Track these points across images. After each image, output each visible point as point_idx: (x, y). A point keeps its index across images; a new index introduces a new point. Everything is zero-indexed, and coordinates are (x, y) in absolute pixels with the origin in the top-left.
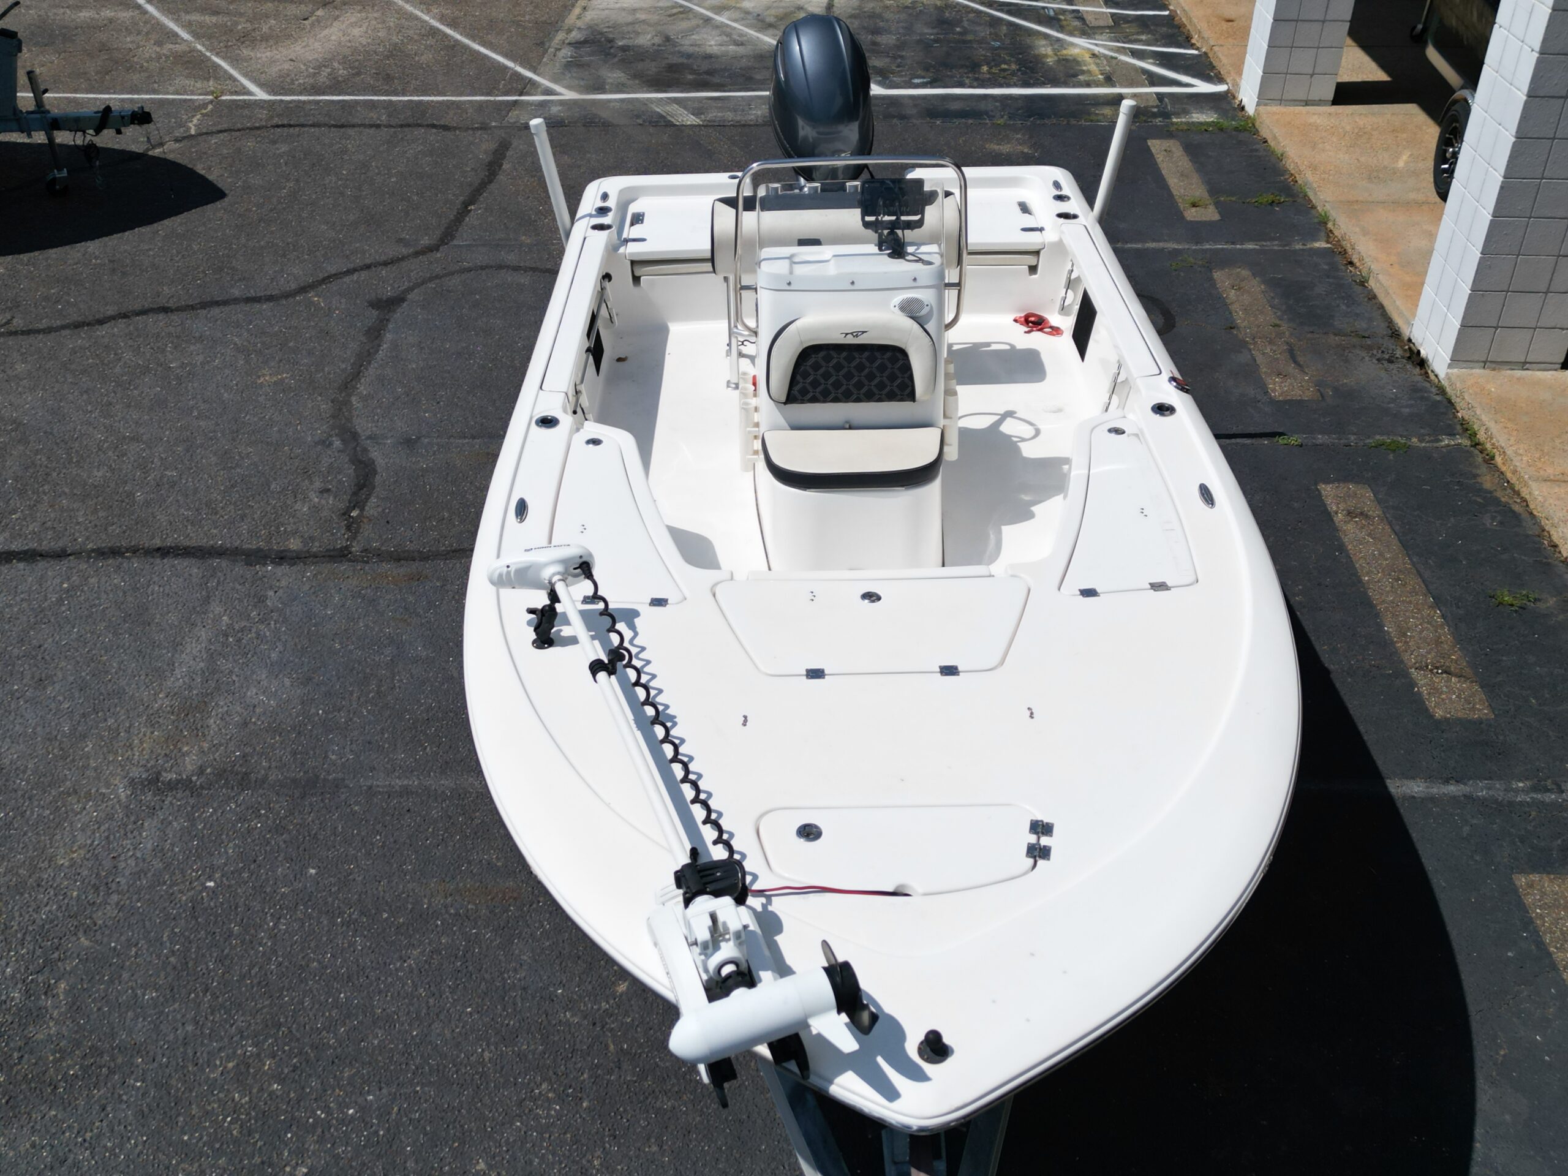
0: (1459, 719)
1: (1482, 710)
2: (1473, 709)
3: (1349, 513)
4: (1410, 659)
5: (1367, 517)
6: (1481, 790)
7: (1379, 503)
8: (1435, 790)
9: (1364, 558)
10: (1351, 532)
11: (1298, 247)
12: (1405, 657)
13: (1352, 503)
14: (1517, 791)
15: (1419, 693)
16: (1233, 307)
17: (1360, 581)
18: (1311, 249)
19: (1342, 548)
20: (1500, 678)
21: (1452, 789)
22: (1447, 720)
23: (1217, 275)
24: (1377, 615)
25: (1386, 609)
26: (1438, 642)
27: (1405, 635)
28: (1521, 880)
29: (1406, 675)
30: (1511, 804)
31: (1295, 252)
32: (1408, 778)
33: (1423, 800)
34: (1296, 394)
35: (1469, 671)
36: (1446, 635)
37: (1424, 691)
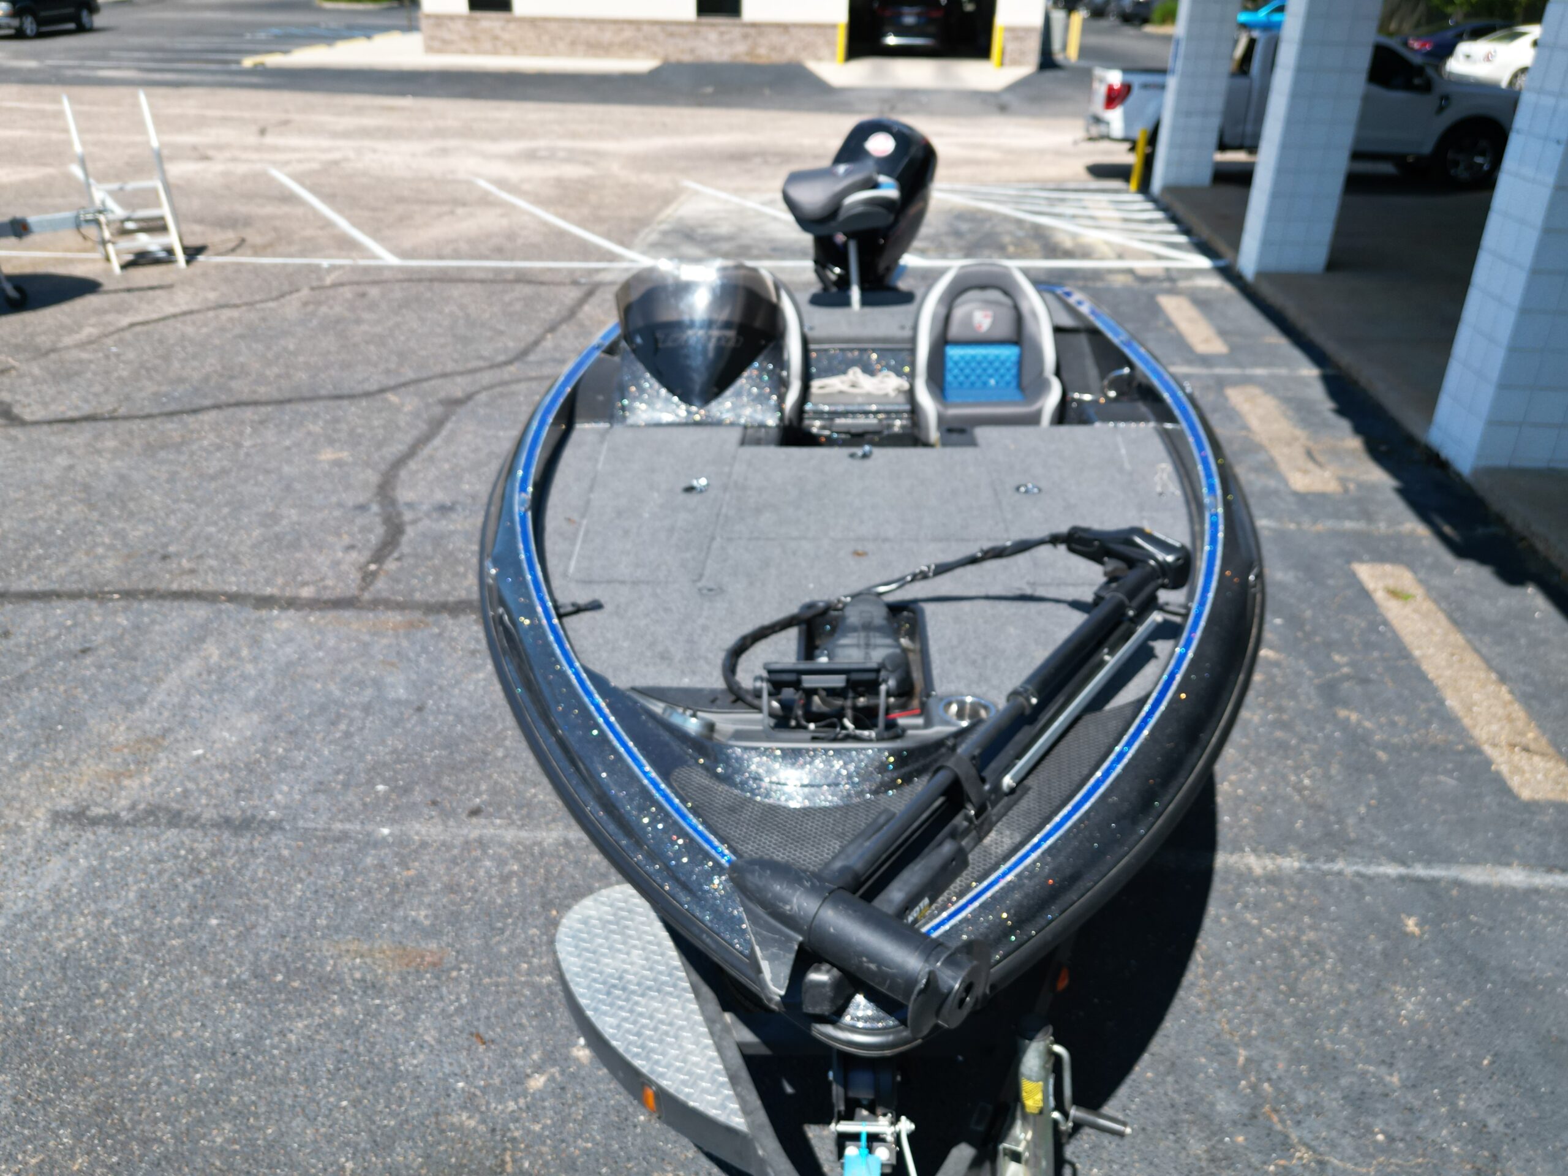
0: (1551, 802)
3: (1389, 592)
4: (1481, 735)
5: (1410, 596)
7: (1419, 582)
8: (1538, 880)
9: (1413, 634)
12: (1476, 734)
13: (1390, 582)
15: (1499, 772)
16: (1247, 417)
17: (1411, 656)
19: (1385, 623)
21: (1559, 880)
22: (1536, 802)
24: (1436, 689)
25: (1445, 684)
26: (1511, 720)
27: (1471, 710)
29: (1480, 752)
33: (1526, 891)
34: (1317, 487)
35: (1551, 750)
36: (1518, 711)
37: (1504, 769)
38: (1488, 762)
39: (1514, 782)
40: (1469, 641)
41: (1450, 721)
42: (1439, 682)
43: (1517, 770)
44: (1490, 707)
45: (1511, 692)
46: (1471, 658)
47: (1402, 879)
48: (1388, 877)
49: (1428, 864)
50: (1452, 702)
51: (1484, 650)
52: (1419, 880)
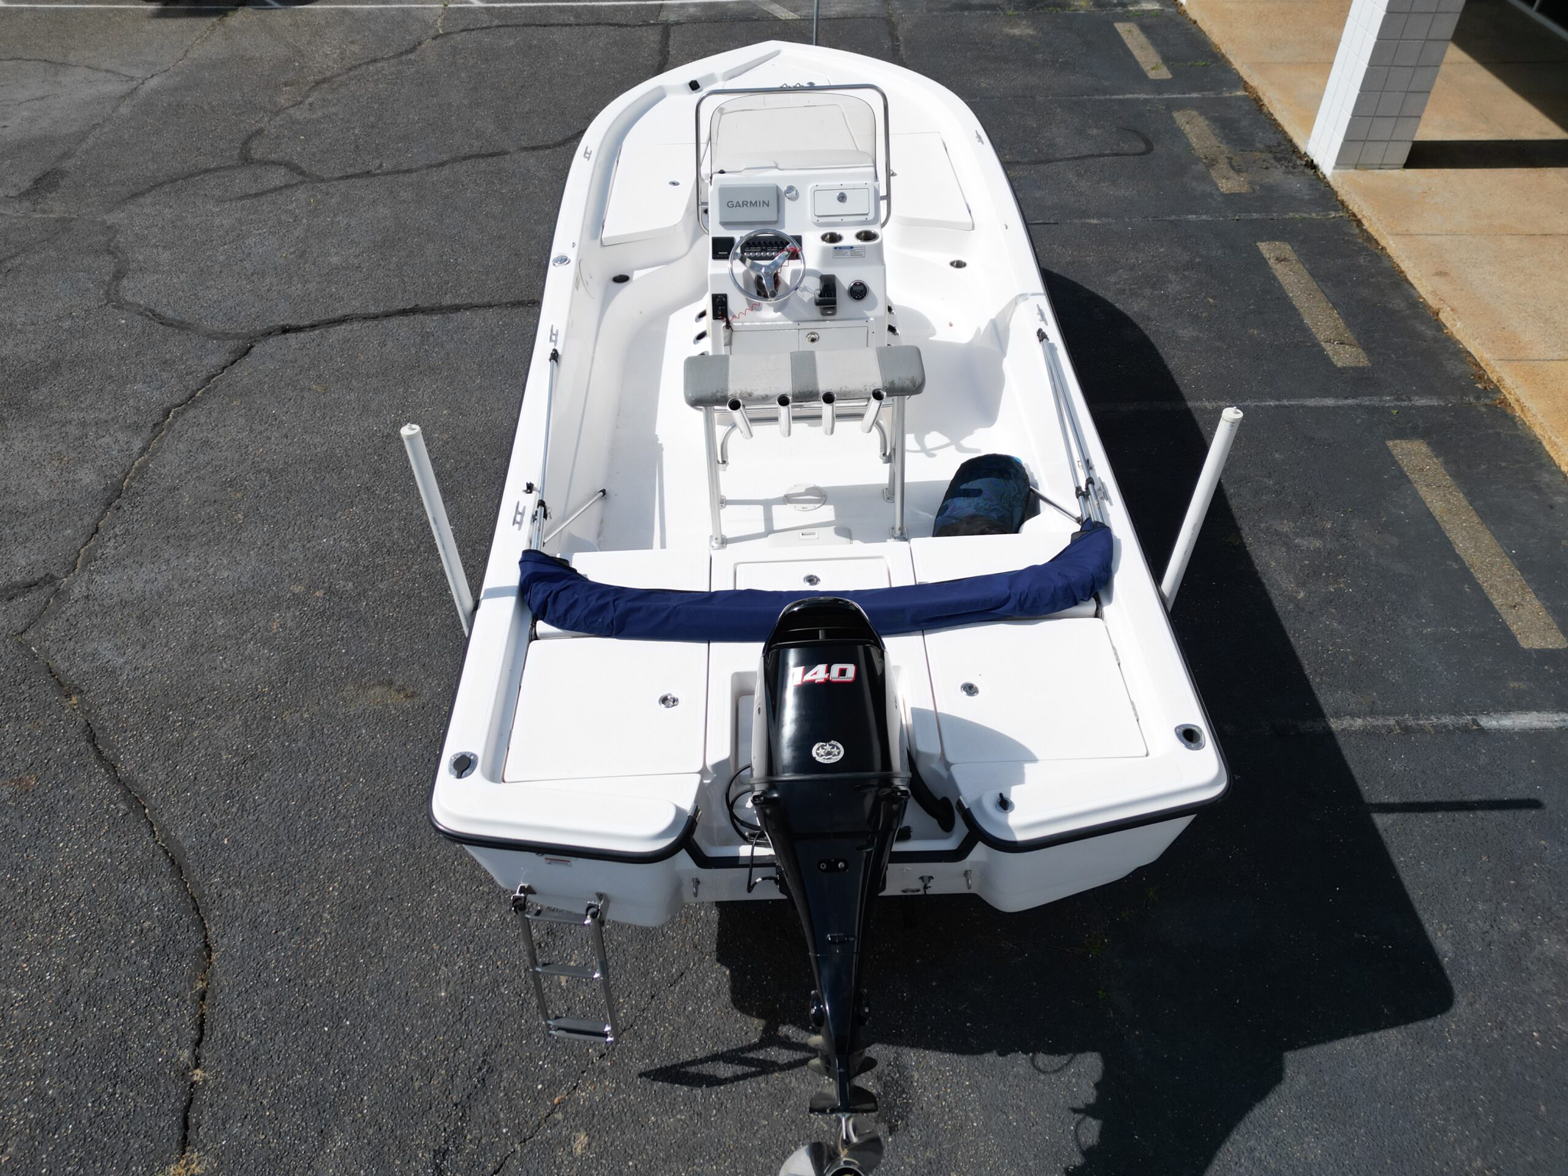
0: (1351, 367)
1: (1364, 361)
2: (1359, 361)
3: (1277, 259)
4: (1321, 337)
5: (1288, 260)
6: (1366, 401)
7: (1295, 252)
8: (1340, 403)
9: (1289, 283)
10: (1280, 270)
11: (1227, 95)
12: (1318, 336)
13: (1278, 253)
14: (1385, 401)
15: (1328, 355)
16: (1189, 136)
17: (1288, 296)
18: (1235, 96)
19: (1275, 278)
20: (1374, 345)
21: (1350, 401)
22: (1344, 368)
23: (1176, 115)
24: (1299, 315)
25: (1305, 311)
26: (1337, 328)
27: (1317, 324)
28: (1390, 444)
29: (1319, 345)
30: (1383, 407)
31: (1226, 98)
32: (1324, 397)
33: (1333, 408)
34: (1236, 189)
35: (1355, 342)
36: (1341, 323)
37: (1331, 353)
38: (1323, 350)
39: (1335, 359)
40: (1319, 286)
41: (1304, 330)
42: (1302, 310)
43: (1336, 353)
44: (1326, 322)
45: (1338, 314)
46: (1320, 296)
47: (1276, 406)
48: (1270, 406)
49: (1289, 399)
50: (1307, 321)
51: (1327, 291)
52: (1285, 407)
